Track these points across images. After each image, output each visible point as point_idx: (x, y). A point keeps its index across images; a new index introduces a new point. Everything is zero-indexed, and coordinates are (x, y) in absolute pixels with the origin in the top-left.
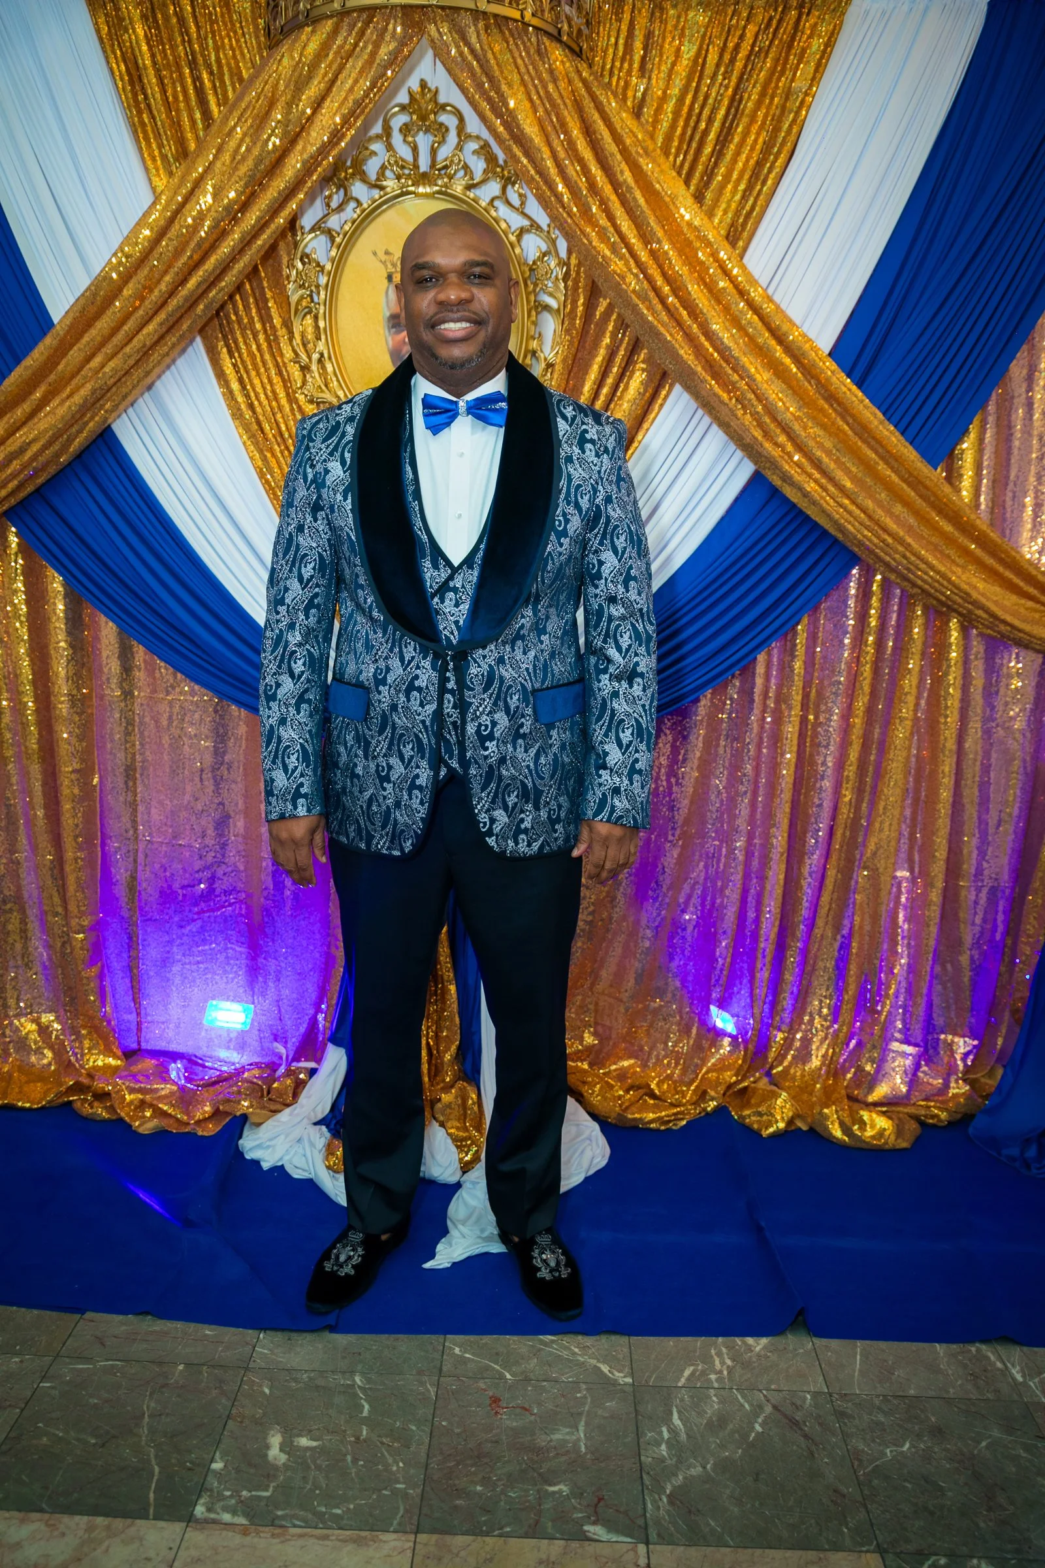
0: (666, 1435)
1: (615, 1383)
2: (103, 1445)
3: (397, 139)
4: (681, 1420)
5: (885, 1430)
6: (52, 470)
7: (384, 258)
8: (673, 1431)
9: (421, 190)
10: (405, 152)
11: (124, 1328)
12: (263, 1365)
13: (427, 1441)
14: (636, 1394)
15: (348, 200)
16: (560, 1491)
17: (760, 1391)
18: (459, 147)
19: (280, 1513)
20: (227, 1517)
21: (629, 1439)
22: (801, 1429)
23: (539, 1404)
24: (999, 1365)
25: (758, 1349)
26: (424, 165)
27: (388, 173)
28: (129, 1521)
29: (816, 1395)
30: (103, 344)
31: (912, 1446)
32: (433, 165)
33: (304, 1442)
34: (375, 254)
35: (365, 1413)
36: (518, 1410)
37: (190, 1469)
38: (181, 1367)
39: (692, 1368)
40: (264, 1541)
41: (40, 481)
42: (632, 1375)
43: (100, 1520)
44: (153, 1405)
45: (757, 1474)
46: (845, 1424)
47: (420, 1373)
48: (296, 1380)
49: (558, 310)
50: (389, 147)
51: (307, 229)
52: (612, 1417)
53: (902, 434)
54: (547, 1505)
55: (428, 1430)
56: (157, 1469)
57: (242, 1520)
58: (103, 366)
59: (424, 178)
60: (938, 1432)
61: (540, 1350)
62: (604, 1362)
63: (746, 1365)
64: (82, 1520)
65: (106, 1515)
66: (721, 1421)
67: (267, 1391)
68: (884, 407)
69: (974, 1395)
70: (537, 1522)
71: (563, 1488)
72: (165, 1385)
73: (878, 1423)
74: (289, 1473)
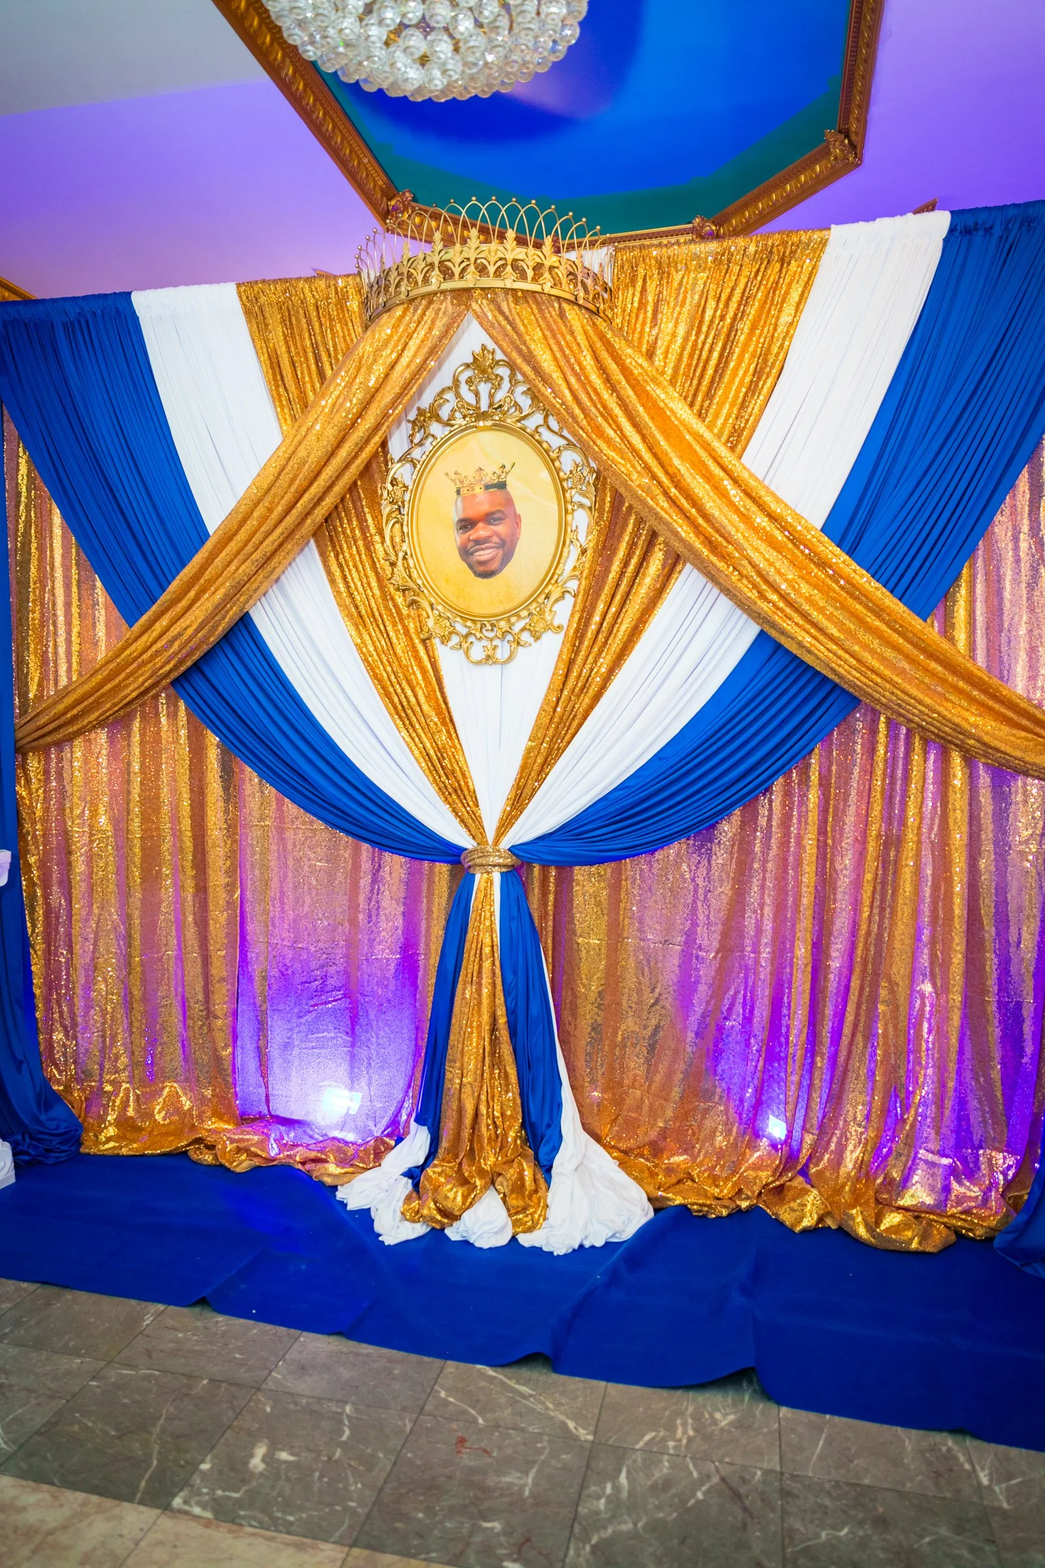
0: (609, 1490)
1: (576, 1438)
2: (119, 1438)
3: (464, 389)
4: (627, 1478)
5: (826, 1513)
6: (205, 648)
7: (453, 477)
8: (617, 1488)
9: (481, 424)
10: (470, 398)
11: (171, 1345)
12: (273, 1387)
13: (389, 1468)
14: (591, 1452)
15: (426, 438)
16: (492, 1529)
17: (713, 1462)
18: (511, 391)
19: (242, 1513)
20: (197, 1510)
21: (572, 1490)
22: (742, 1502)
23: (500, 1448)
24: (967, 1466)
25: (724, 1423)
26: (484, 406)
27: (458, 415)
28: (117, 1502)
29: (766, 1472)
30: (238, 553)
31: (851, 1532)
32: (491, 405)
33: (284, 1456)
34: (447, 474)
35: (344, 1438)
36: (480, 1452)
37: (182, 1466)
38: (205, 1382)
39: (653, 1434)
40: (222, 1536)
41: (195, 657)
42: (595, 1433)
43: (94, 1498)
44: (171, 1409)
45: (685, 1538)
46: (788, 1503)
47: (404, 1409)
48: (295, 1403)
49: (590, 508)
50: (458, 395)
51: (396, 459)
52: (564, 1468)
53: (892, 592)
54: (477, 1539)
55: (393, 1459)
56: (155, 1462)
57: (208, 1515)
58: (237, 569)
59: (484, 416)
60: (882, 1523)
61: (518, 1402)
62: (572, 1419)
63: (707, 1437)
64: (81, 1496)
65: (100, 1494)
66: (667, 1484)
67: (268, 1409)
68: (873, 570)
69: (931, 1491)
70: (462, 1553)
71: (496, 1525)
72: (186, 1395)
73: (823, 1507)
74: (261, 1481)
